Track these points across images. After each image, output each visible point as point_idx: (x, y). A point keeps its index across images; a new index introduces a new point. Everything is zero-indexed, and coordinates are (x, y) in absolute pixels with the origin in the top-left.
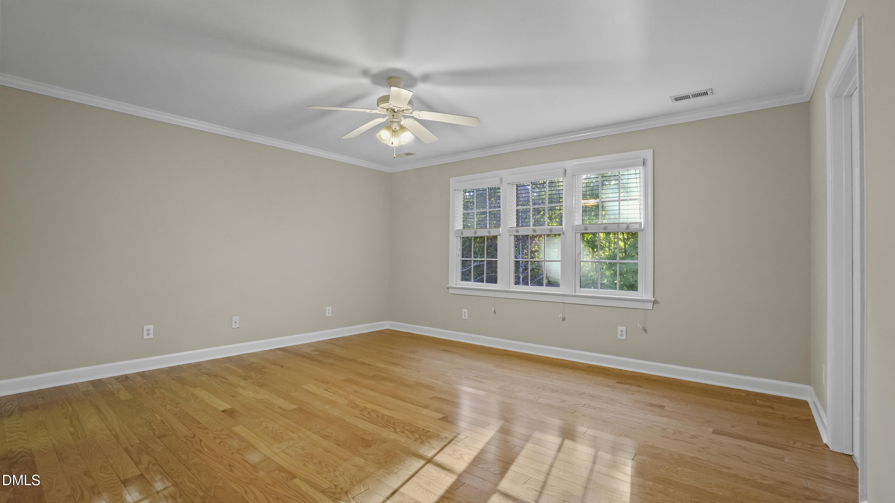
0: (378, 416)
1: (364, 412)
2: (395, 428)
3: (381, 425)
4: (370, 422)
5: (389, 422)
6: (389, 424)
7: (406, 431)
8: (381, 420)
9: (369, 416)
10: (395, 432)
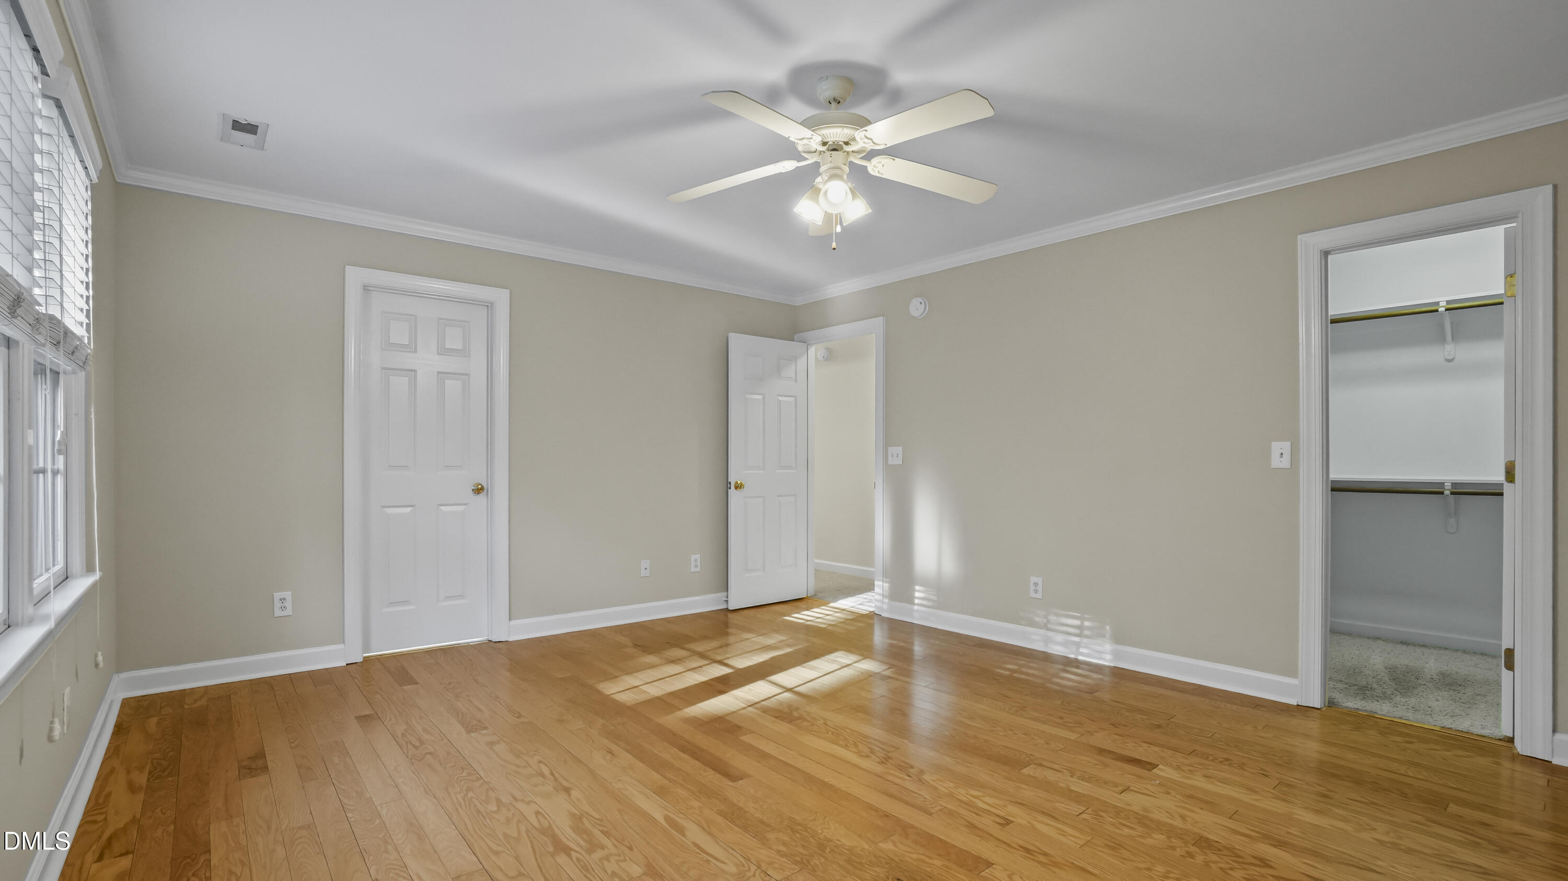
0: (855, 745)
1: (884, 756)
2: (825, 725)
3: (848, 730)
4: (866, 737)
5: (835, 734)
6: (834, 730)
7: (809, 719)
8: (848, 738)
9: (872, 747)
10: (825, 719)
